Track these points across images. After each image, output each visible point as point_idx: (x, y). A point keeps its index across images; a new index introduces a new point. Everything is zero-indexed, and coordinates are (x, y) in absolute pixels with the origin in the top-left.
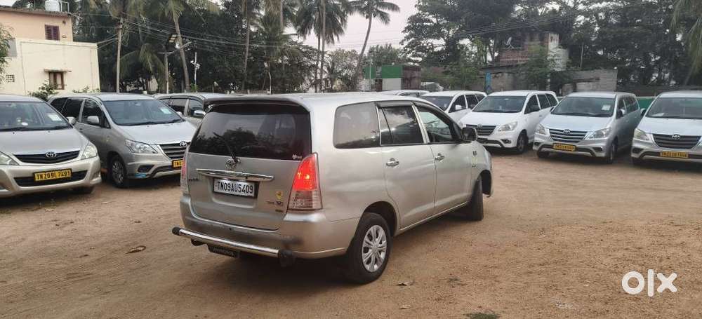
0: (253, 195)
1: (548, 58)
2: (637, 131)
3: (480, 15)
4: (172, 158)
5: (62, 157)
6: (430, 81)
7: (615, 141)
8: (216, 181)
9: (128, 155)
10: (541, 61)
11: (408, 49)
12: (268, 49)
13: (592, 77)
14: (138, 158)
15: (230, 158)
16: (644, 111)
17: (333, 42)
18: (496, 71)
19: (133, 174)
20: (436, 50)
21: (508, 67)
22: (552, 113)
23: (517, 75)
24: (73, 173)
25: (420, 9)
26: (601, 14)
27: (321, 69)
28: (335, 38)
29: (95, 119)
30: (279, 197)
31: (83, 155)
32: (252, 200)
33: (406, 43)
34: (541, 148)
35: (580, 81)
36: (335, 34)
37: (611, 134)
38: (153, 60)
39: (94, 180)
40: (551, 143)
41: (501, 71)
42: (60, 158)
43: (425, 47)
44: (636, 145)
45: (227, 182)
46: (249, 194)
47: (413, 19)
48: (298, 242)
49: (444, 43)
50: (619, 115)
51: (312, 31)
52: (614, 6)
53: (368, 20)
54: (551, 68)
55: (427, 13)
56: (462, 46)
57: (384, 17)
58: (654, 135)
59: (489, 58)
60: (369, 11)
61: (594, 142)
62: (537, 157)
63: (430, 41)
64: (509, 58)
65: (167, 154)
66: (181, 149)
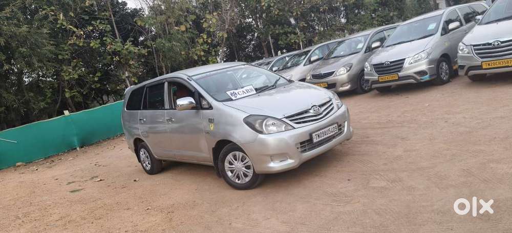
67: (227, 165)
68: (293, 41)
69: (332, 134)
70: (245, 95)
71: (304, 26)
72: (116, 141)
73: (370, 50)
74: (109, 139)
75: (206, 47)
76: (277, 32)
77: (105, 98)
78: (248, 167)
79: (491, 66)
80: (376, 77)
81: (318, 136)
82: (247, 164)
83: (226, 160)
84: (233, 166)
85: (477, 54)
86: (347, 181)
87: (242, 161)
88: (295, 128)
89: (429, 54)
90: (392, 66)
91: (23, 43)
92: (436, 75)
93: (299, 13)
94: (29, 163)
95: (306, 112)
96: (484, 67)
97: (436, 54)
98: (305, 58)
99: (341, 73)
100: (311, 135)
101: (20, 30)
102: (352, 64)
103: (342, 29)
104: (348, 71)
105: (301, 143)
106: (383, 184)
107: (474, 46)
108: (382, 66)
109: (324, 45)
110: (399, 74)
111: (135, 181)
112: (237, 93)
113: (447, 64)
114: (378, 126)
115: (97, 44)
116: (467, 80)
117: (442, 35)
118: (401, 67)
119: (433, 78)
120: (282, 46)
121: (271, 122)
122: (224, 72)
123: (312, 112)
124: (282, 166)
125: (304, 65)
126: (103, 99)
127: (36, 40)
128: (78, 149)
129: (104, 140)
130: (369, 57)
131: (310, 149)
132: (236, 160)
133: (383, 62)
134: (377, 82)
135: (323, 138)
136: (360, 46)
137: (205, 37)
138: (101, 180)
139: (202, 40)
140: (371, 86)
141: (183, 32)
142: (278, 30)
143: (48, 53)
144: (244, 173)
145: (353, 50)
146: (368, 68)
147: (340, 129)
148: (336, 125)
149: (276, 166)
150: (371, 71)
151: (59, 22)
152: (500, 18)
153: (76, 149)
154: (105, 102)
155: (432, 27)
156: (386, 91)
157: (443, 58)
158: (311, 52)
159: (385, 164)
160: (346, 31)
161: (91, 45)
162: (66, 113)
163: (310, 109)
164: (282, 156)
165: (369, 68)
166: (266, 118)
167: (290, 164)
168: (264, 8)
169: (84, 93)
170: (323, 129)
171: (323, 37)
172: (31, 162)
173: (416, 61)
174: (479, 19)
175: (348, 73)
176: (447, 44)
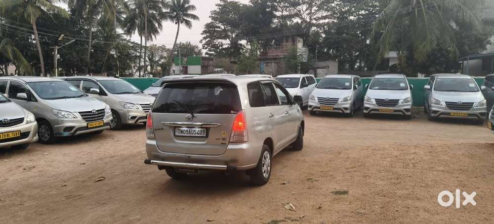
0: (205, 135)
1: (298, 54)
2: (366, 97)
3: (253, 24)
4: (87, 121)
5: (13, 123)
6: (220, 67)
7: (354, 104)
8: (177, 129)
9: (56, 119)
10: (294, 55)
11: (206, 46)
12: (104, 44)
13: (325, 66)
14: (62, 122)
15: (189, 115)
16: (368, 86)
17: (152, 40)
18: (267, 61)
19: (60, 134)
20: (224, 47)
21: (274, 59)
22: (317, 88)
23: (279, 64)
24: (21, 134)
25: (212, 19)
26: (326, 27)
27: (145, 58)
28: (153, 37)
29: (24, 95)
30: (224, 136)
31: (27, 121)
32: (204, 139)
33: (204, 42)
34: (313, 109)
35: (319, 68)
36: (153, 34)
37: (352, 100)
38: (13, 51)
39: (35, 138)
40: (319, 106)
41: (270, 61)
42: (11, 123)
43: (217, 45)
44: (366, 105)
45: (186, 129)
46: (202, 135)
47: (208, 26)
48: (235, 161)
49: (229, 42)
50: (355, 88)
51: (136, 31)
52: (333, 22)
53: (177, 25)
54: (299, 59)
55: (218, 22)
56: (241, 45)
57: (188, 24)
58: (375, 99)
59: (259, 53)
60: (178, 19)
61: (344, 104)
62: (309, 114)
63: (220, 40)
64: (272, 53)
65: (84, 118)
66: (93, 115)
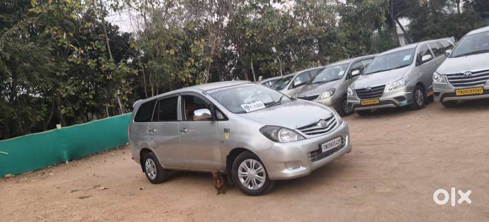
67: (240, 171)
68: (272, 68)
69: (337, 146)
70: (256, 109)
71: (282, 55)
72: (104, 155)
73: (350, 77)
74: (97, 153)
75: (194, 70)
76: (258, 59)
77: (89, 115)
78: (261, 174)
79: (462, 93)
80: (358, 101)
81: (326, 147)
82: (259, 172)
83: (240, 167)
84: (247, 173)
85: (450, 82)
86: (354, 188)
87: (255, 168)
88: (306, 139)
89: (406, 82)
90: (373, 91)
91: (26, 59)
92: (411, 100)
93: (278, 43)
94: (18, 174)
95: (315, 124)
96: (457, 94)
97: (413, 82)
98: (288, 83)
99: (325, 96)
100: (320, 145)
101: (25, 46)
102: (335, 89)
103: (315, 59)
104: (332, 95)
105: (312, 153)
106: (388, 190)
107: (448, 75)
108: (364, 91)
109: (305, 72)
110: (380, 98)
111: (141, 189)
112: (249, 106)
113: (421, 91)
114: (368, 143)
115: (93, 63)
116: (441, 105)
117: (416, 66)
118: (382, 93)
119: (410, 103)
120: (262, 72)
121: (285, 132)
122: (234, 88)
123: (319, 125)
124: (296, 173)
125: (289, 89)
126: (87, 117)
127: (39, 57)
128: (67, 162)
129: (93, 155)
130: (351, 83)
131: (319, 159)
132: (249, 167)
133: (365, 87)
134: (360, 105)
135: (329, 149)
136: (341, 73)
137: (193, 61)
138: (105, 189)
139: (189, 63)
140: (354, 109)
141: (172, 56)
142: (260, 58)
143: (49, 70)
144: (256, 180)
145: (333, 77)
146: (350, 92)
147: (342, 142)
148: (340, 138)
149: (289, 172)
150: (353, 95)
151: (60, 41)
152: (467, 52)
153: (64, 162)
154: (89, 119)
155: (407, 58)
156: (366, 114)
157: (418, 86)
158: (294, 79)
159: (386, 174)
160: (318, 61)
161: (88, 64)
162: (59, 126)
163: (318, 123)
164: (295, 163)
165: (352, 92)
166: (280, 129)
167: (303, 171)
168: (248, 37)
169: (76, 109)
170: (330, 140)
171: (299, 66)
172: (20, 174)
173: (395, 88)
174: (449, 54)
175: (332, 97)
176: (421, 74)
